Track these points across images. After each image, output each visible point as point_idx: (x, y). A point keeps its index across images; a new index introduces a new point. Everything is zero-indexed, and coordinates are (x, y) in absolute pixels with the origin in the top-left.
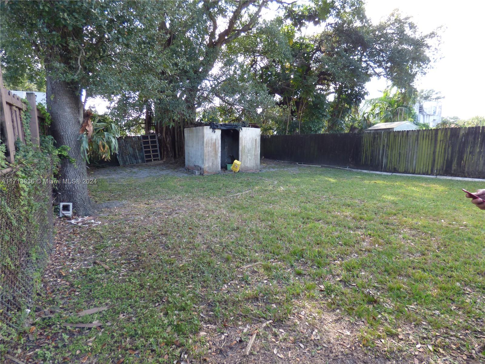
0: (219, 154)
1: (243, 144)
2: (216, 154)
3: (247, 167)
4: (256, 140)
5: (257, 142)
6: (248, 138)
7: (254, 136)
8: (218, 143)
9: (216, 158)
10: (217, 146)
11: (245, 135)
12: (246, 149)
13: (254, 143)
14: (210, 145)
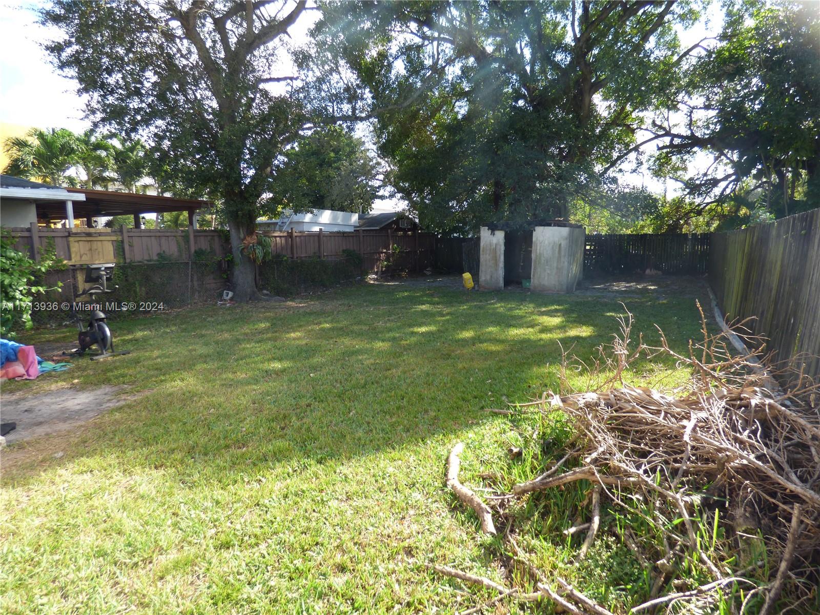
0: (501, 264)
1: (538, 251)
2: (496, 264)
3: (544, 285)
4: (560, 245)
5: (563, 249)
6: (546, 242)
7: (556, 239)
8: (500, 249)
9: (497, 270)
10: (498, 253)
11: (541, 239)
12: (543, 259)
13: (557, 250)
14: (488, 252)
